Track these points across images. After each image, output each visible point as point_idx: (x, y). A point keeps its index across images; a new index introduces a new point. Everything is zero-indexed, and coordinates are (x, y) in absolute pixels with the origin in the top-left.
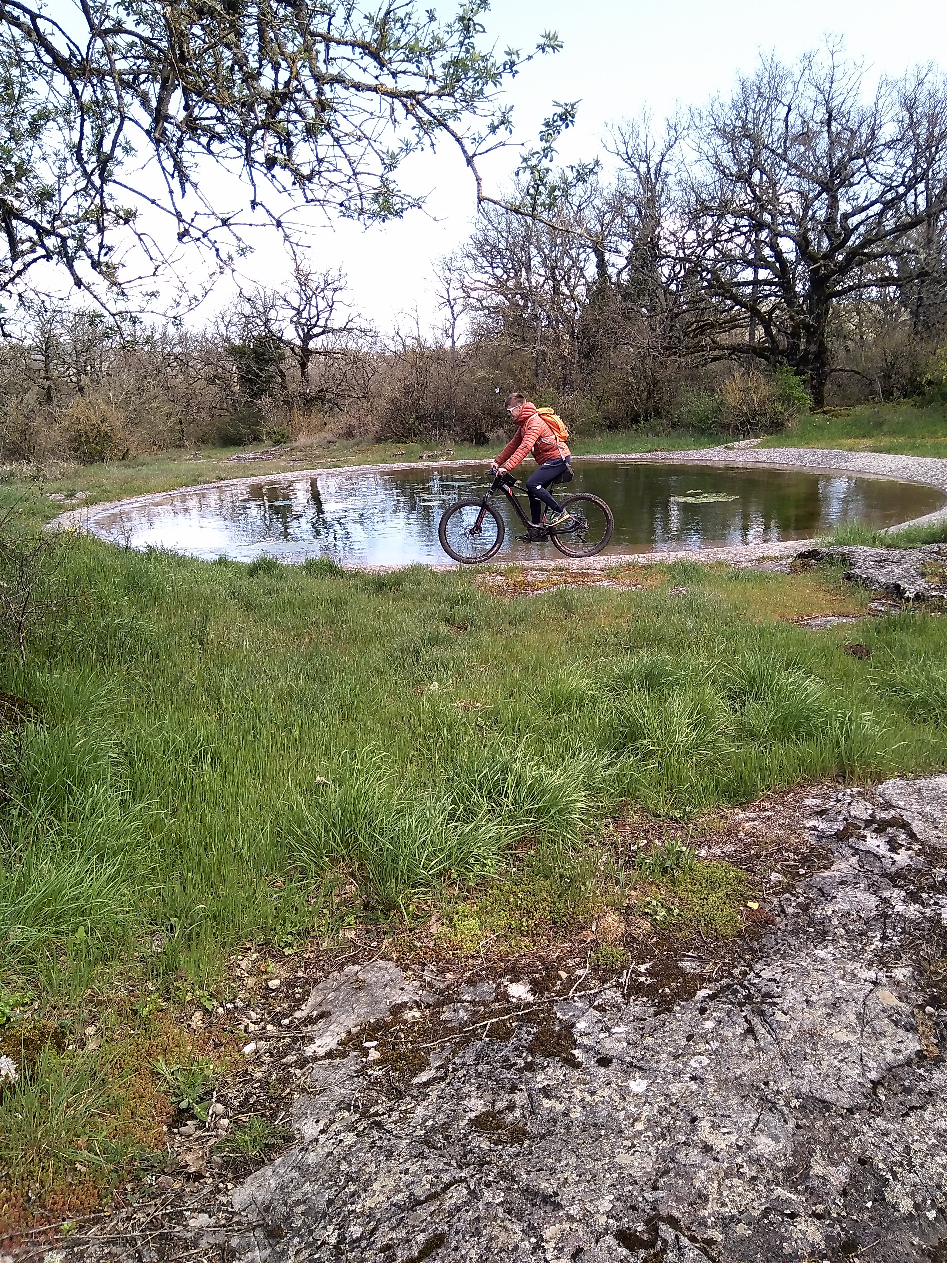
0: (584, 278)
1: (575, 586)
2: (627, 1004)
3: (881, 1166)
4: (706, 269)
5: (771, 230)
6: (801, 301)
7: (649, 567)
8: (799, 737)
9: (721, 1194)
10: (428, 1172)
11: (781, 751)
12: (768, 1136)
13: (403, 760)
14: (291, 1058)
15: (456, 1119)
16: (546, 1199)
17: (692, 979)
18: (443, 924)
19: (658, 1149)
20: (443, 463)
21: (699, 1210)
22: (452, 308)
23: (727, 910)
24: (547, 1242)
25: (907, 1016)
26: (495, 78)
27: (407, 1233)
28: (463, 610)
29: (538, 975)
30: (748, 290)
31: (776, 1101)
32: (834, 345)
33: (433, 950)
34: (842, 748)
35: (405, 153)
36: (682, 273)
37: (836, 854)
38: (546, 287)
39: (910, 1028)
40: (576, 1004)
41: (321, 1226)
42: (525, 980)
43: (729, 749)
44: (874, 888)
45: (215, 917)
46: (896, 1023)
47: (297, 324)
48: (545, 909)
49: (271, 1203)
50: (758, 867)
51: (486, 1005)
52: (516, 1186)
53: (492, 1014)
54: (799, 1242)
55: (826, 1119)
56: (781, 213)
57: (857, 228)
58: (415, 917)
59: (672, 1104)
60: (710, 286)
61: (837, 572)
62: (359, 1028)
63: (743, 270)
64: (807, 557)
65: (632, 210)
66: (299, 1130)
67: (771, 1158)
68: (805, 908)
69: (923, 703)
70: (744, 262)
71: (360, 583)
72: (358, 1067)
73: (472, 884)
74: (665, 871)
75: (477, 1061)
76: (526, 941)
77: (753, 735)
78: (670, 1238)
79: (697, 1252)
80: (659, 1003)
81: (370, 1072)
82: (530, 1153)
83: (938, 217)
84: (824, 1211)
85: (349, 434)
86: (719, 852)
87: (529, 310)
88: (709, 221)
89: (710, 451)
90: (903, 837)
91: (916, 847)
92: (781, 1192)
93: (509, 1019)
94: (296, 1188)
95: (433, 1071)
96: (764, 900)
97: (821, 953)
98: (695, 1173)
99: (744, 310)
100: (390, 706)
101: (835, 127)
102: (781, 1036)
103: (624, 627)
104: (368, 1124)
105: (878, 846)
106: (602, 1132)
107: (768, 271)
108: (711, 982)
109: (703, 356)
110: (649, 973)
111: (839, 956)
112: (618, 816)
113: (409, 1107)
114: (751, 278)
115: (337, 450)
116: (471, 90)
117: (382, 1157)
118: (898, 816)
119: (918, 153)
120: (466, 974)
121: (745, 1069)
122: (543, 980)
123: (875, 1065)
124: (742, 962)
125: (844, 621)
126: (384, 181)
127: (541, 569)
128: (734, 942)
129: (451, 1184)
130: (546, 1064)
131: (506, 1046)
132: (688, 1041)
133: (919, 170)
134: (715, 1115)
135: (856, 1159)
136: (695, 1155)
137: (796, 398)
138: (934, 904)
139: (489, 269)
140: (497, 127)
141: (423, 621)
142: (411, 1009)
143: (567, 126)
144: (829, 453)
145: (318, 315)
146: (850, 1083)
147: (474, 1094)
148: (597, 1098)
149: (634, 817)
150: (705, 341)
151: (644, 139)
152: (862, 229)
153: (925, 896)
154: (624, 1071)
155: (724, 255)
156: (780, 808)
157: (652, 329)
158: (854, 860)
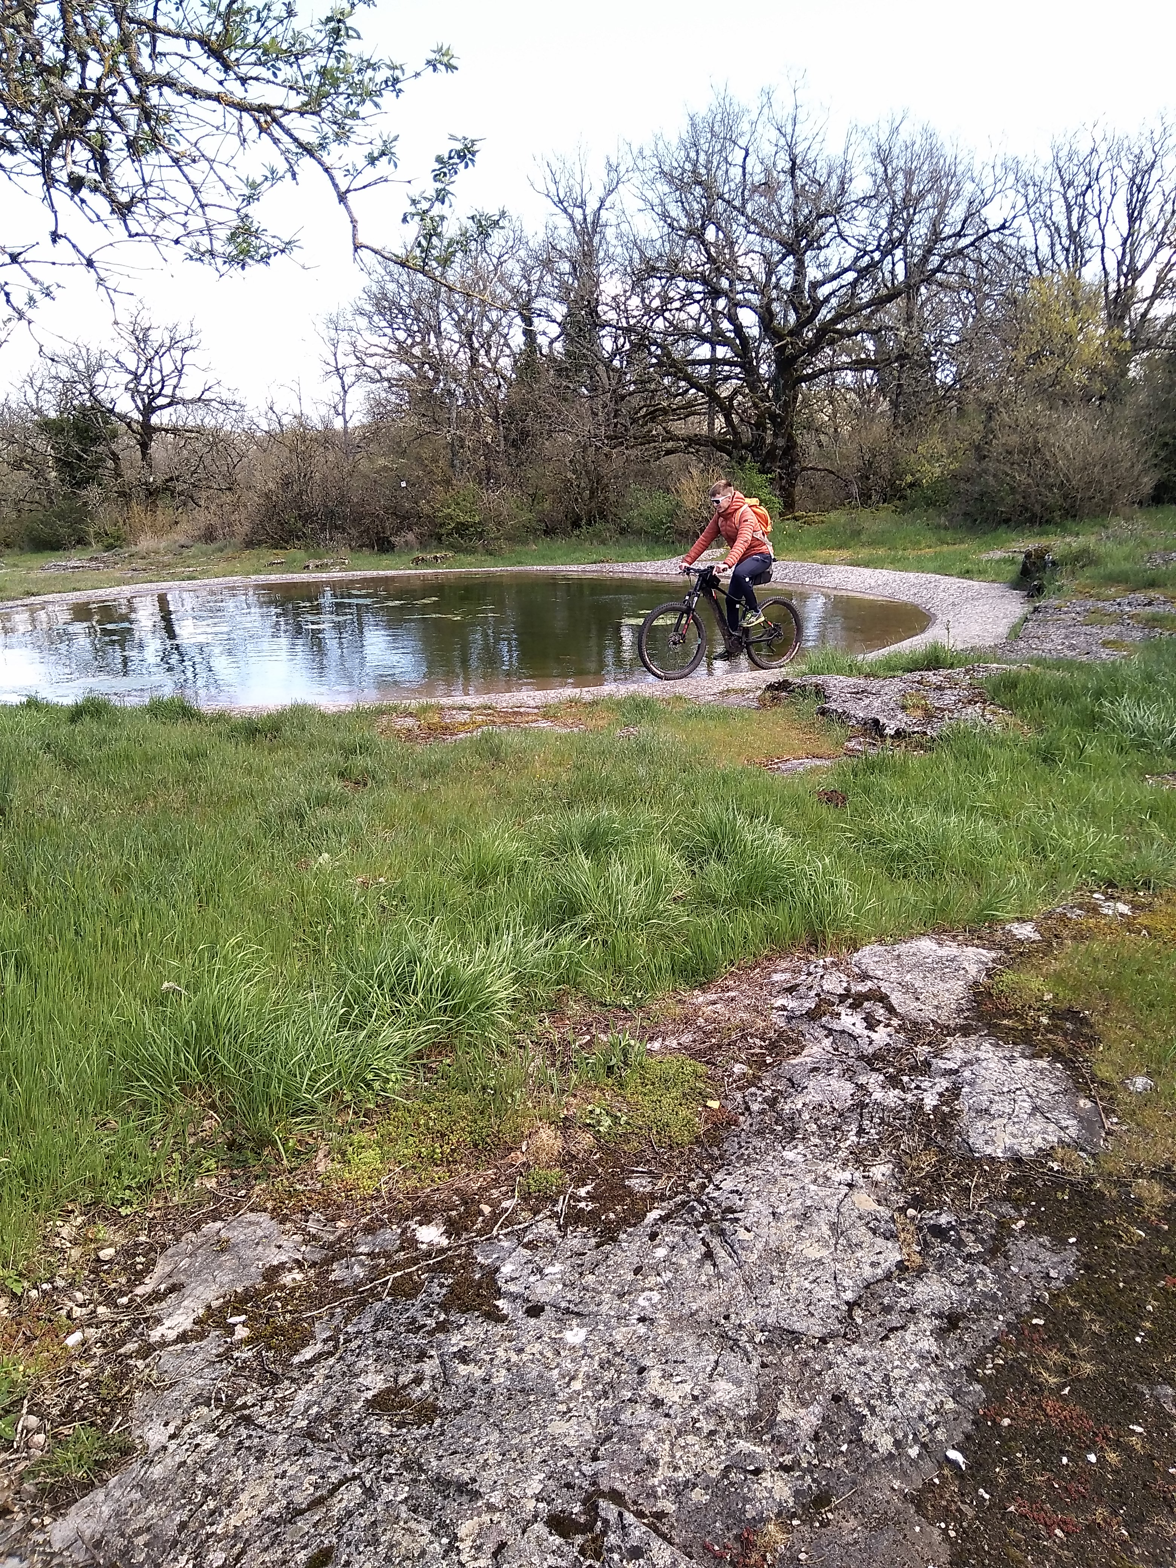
0: (509, 346)
1: (504, 728)
2: (563, 1237)
3: (858, 1400)
4: (655, 343)
5: (730, 300)
6: (766, 385)
7: (594, 703)
8: (766, 901)
9: (673, 1456)
10: (311, 1472)
11: (747, 919)
12: (728, 1381)
13: (281, 953)
14: (131, 1347)
15: (348, 1401)
16: (462, 1488)
17: (641, 1199)
18: (333, 1160)
19: (599, 1411)
20: (335, 574)
21: (647, 1479)
22: (342, 378)
23: (684, 1112)
24: (462, 1540)
25: (887, 1222)
26: (374, 96)
27: (284, 1552)
28: (361, 761)
29: (454, 1213)
30: (705, 370)
31: (738, 1337)
32: (803, 439)
33: (320, 1193)
35: (270, 182)
36: (627, 346)
37: (808, 1036)
38: (461, 355)
39: (891, 1236)
40: (502, 1243)
41: (171, 1557)
42: (439, 1219)
43: (686, 918)
44: (849, 1074)
45: (23, 1173)
46: (874, 1231)
47: (135, 392)
48: (463, 1129)
49: (103, 1537)
50: (720, 1059)
51: (387, 1255)
52: (423, 1477)
53: (396, 1267)
54: (764, 1502)
55: (795, 1352)
56: (740, 279)
57: (827, 299)
58: (297, 1154)
59: (617, 1354)
60: (660, 364)
61: (811, 706)
62: (222, 1300)
63: (699, 345)
64: (777, 689)
65: (565, 266)
66: (141, 1437)
67: (731, 1406)
68: (772, 1102)
69: (901, 855)
70: (699, 336)
71: (224, 728)
72: (221, 1350)
73: (371, 1106)
74: (610, 1070)
75: (375, 1328)
76: (439, 1172)
77: (713, 900)
78: (612, 1517)
79: (644, 1529)
80: (601, 1232)
81: (236, 1354)
82: (442, 1434)
83: (918, 289)
84: (793, 1462)
85: (209, 536)
86: (674, 1044)
87: (441, 384)
88: (657, 285)
89: (666, 562)
90: (882, 1011)
91: (895, 1022)
92: (743, 1445)
93: (417, 1270)
94: (137, 1513)
95: (319, 1346)
96: (726, 1097)
97: (789, 1155)
98: (643, 1434)
99: (700, 394)
100: (263, 886)
101: (801, 179)
102: (744, 1258)
103: (564, 777)
104: (234, 1420)
105: (854, 1024)
106: (532, 1398)
107: (727, 348)
108: (663, 1201)
109: (655, 448)
110: (591, 1197)
111: (810, 1156)
112: (556, 1010)
113: (287, 1392)
114: (708, 356)
115: (194, 557)
116: (342, 109)
117: (251, 1460)
118: (875, 987)
119: (894, 213)
120: (363, 1220)
121: (702, 1302)
122: (460, 1218)
123: (851, 1283)
124: (700, 1173)
125: (818, 763)
126: (244, 218)
127: (461, 708)
128: (691, 1150)
129: (341, 1483)
130: (463, 1321)
131: (413, 1305)
132: (635, 1274)
133: (896, 234)
134: (666, 1362)
135: (829, 1396)
136: (643, 1412)
138: (915, 1088)
139: (389, 331)
140: (377, 159)
141: (308, 776)
142: (290, 1270)
143: (466, 165)
144: (802, 566)
145: (163, 381)
146: (823, 1307)
147: (372, 1368)
148: (525, 1357)
149: (574, 1008)
150: (657, 430)
151: (579, 180)
152: (834, 301)
153: (905, 1079)
154: (558, 1320)
155: (675, 327)
156: (745, 986)
157: (593, 413)
158: (827, 1042)
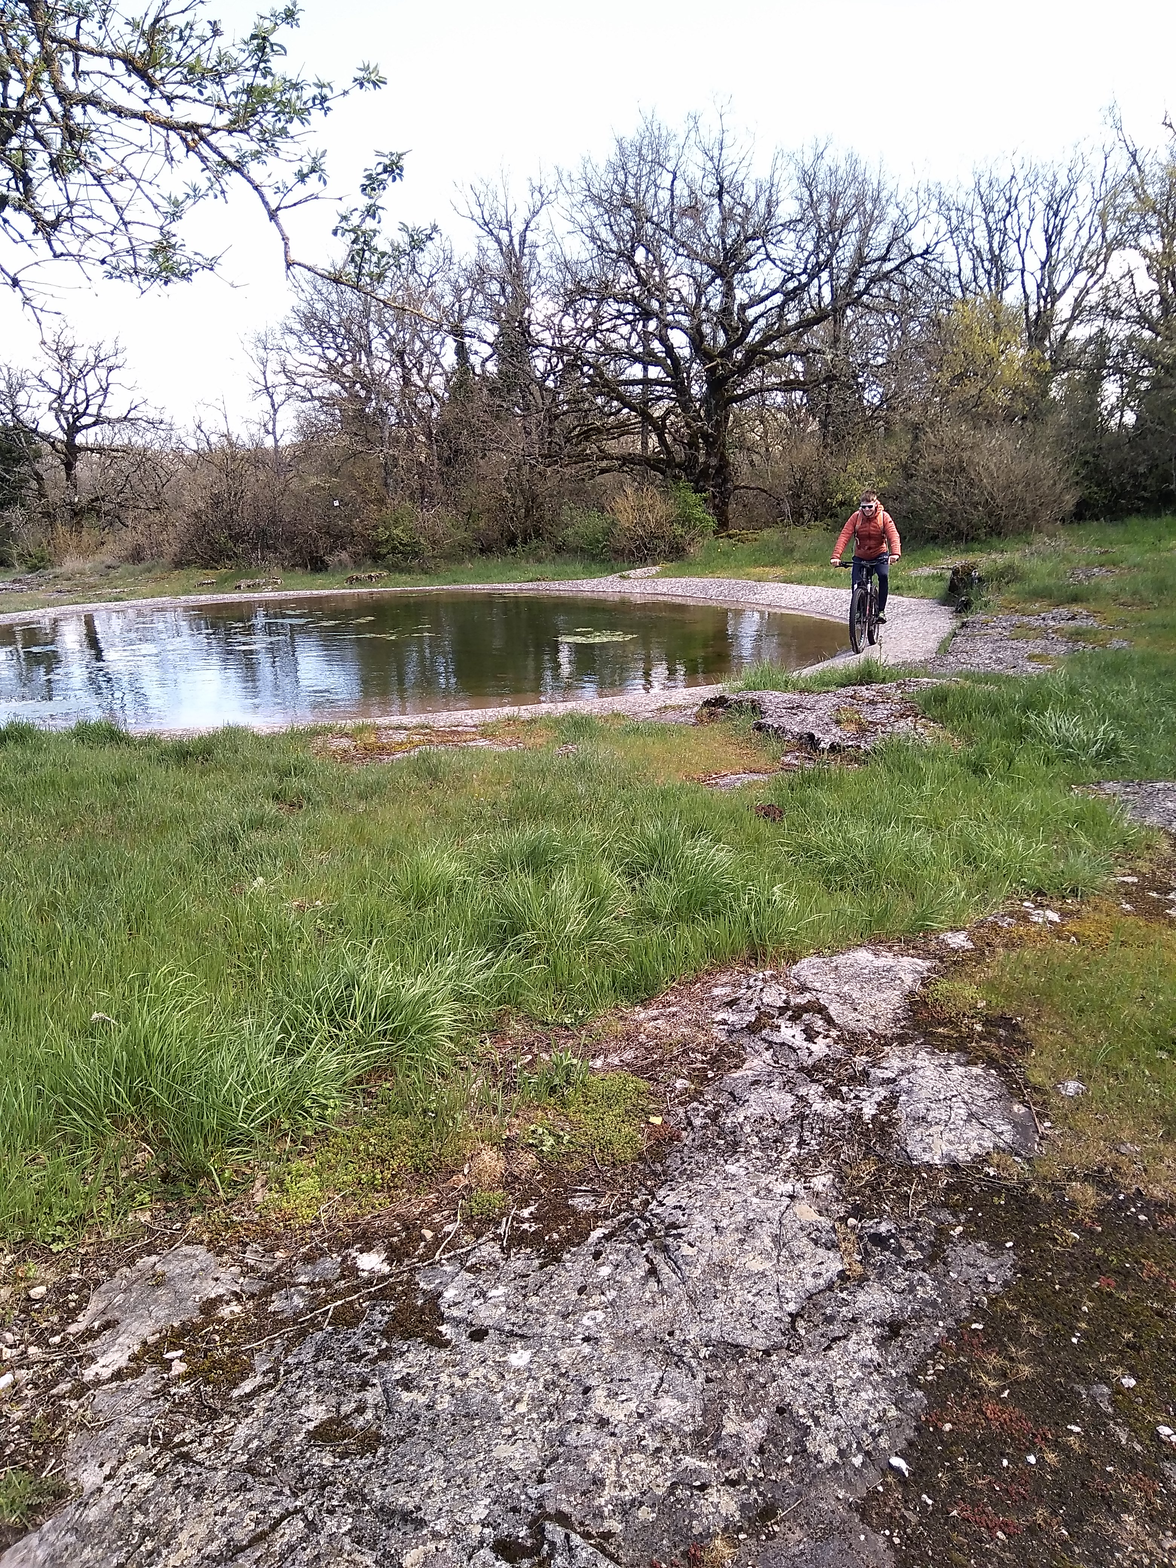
0: (441, 365)
1: (442, 748)
2: (506, 1259)
3: (802, 1412)
4: (587, 363)
5: (661, 321)
6: (698, 405)
7: (533, 721)
8: (706, 916)
9: (619, 1475)
10: (252, 1507)
11: (687, 934)
12: (673, 1397)
13: (215, 980)
14: (64, 1387)
15: (288, 1433)
16: (406, 1517)
17: (584, 1218)
18: (270, 1190)
19: (544, 1432)
20: (268, 594)
21: (594, 1499)
22: (271, 397)
23: (626, 1129)
25: (827, 1232)
26: (302, 114)
28: (295, 783)
29: (395, 1239)
30: (638, 389)
31: (682, 1353)
32: (736, 457)
33: (257, 1224)
34: (752, 925)
35: (192, 201)
36: (560, 366)
37: (749, 1050)
38: (393, 375)
39: (832, 1246)
40: (444, 1268)
42: (380, 1246)
43: (627, 934)
44: (789, 1086)
46: (816, 1242)
47: (59, 412)
48: (404, 1154)
50: (662, 1074)
51: (327, 1284)
52: (367, 1507)
53: (336, 1295)
54: (711, 1517)
55: (740, 1366)
56: (670, 301)
57: (756, 320)
58: (233, 1184)
59: (562, 1375)
60: (593, 384)
61: (747, 722)
62: (158, 1335)
63: (631, 366)
64: (714, 705)
66: (75, 1479)
67: (677, 1423)
68: (714, 1117)
69: (839, 868)
70: (632, 356)
71: (153, 752)
72: (158, 1386)
73: (310, 1133)
74: (553, 1090)
75: (316, 1358)
76: (379, 1198)
77: (653, 916)
78: (559, 1540)
79: (591, 1550)
80: (545, 1252)
81: (173, 1390)
82: (386, 1462)
83: (844, 312)
84: (739, 1476)
85: (136, 556)
86: (616, 1061)
87: (373, 404)
88: (589, 306)
89: (602, 580)
90: (820, 1023)
91: (834, 1033)
92: (689, 1461)
93: (358, 1298)
94: (72, 1557)
95: (259, 1378)
96: (668, 1113)
97: (731, 1169)
98: (588, 1454)
99: (633, 413)
100: (196, 911)
101: (729, 202)
102: (687, 1274)
103: (504, 796)
104: (171, 1458)
105: (793, 1036)
106: (476, 1423)
107: (659, 368)
108: (607, 1219)
109: (589, 467)
110: (534, 1218)
111: (752, 1169)
112: (496, 1030)
113: (227, 1427)
114: (640, 375)
115: (121, 578)
116: (270, 127)
117: (190, 1498)
118: (814, 999)
119: (820, 236)
120: (302, 1250)
121: (647, 1319)
122: (402, 1244)
123: (794, 1294)
124: (643, 1190)
125: (756, 778)
126: (166, 235)
127: (398, 728)
128: (634, 1167)
129: (283, 1518)
130: (405, 1348)
131: (355, 1334)
132: (580, 1294)
133: (822, 257)
134: (612, 1381)
135: (774, 1409)
136: (588, 1432)
137: (696, 519)
138: (854, 1098)
139: (319, 350)
140: (307, 175)
141: (241, 799)
142: (228, 1303)
143: (394, 180)
144: (736, 583)
145: (88, 400)
146: (766, 1320)
147: (313, 1399)
148: (469, 1381)
149: (515, 1028)
150: (591, 448)
151: (504, 203)
152: (762, 322)
153: (844, 1089)
154: (503, 1343)
155: (607, 347)
156: (687, 1001)
157: (526, 432)
158: (767, 1055)
